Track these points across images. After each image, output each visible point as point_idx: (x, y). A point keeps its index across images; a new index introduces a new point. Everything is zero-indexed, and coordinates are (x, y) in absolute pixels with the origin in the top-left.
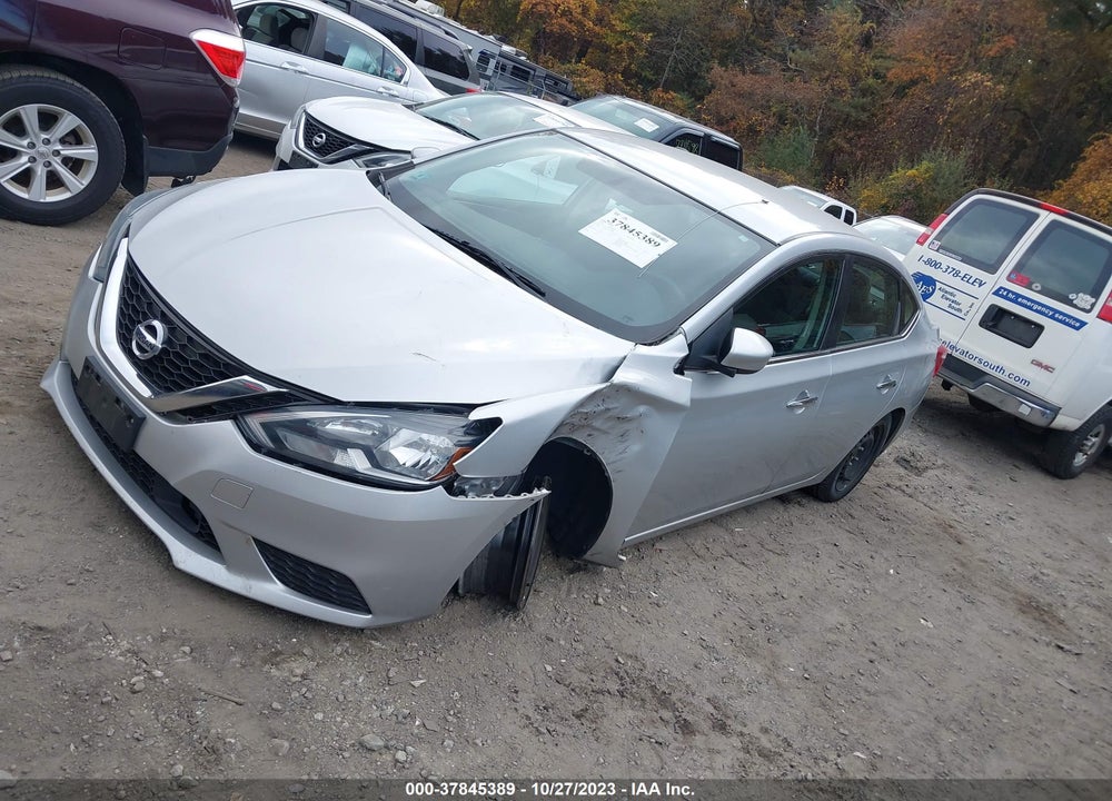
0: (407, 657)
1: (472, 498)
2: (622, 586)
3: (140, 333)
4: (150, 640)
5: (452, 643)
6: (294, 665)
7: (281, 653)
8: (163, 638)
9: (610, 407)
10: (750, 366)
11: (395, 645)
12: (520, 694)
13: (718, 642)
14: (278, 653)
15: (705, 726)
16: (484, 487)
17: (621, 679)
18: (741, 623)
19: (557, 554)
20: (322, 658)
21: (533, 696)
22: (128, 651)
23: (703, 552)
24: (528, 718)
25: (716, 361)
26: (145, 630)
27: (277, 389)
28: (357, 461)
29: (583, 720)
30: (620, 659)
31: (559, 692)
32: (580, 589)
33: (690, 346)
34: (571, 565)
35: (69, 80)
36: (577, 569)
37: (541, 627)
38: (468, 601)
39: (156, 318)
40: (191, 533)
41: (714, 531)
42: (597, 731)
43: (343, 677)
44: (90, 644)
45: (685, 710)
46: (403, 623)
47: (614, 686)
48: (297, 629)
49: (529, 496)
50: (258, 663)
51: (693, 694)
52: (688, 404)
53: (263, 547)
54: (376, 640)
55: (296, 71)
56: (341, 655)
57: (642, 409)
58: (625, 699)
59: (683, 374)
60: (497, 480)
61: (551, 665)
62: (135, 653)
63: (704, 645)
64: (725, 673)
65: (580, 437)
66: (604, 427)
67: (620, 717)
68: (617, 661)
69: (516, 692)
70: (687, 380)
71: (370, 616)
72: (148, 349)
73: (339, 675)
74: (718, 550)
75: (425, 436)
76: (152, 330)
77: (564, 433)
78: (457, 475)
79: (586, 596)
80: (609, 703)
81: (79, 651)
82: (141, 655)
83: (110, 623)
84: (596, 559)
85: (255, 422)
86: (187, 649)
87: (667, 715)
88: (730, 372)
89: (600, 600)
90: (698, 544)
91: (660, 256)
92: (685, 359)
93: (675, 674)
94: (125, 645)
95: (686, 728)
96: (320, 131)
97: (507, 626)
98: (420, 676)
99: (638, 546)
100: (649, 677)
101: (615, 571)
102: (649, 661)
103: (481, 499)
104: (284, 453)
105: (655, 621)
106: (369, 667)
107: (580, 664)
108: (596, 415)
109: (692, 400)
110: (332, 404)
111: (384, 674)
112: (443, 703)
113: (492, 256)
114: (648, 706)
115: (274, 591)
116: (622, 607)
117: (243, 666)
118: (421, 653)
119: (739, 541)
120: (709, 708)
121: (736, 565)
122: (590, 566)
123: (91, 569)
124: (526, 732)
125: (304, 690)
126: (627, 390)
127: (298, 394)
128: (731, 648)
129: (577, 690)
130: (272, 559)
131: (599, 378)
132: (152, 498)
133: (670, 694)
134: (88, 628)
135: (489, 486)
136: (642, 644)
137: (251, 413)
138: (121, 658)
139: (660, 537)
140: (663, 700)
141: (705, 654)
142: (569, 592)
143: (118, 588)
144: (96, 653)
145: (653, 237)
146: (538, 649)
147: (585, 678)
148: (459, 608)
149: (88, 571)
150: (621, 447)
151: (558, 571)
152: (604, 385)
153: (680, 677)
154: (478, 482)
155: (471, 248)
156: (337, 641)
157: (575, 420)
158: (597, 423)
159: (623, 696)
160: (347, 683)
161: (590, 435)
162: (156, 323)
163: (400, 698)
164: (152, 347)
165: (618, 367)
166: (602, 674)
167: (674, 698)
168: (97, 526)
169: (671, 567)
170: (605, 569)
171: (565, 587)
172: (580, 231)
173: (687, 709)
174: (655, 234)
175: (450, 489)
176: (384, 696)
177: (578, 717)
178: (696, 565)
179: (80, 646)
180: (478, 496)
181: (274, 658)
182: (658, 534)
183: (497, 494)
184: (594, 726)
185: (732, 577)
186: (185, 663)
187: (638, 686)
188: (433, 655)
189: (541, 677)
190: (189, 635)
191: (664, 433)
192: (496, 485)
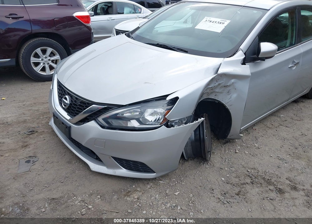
0: (172, 185)
1: (176, 127)
2: (244, 145)
3: (63, 101)
4: (87, 196)
5: (186, 177)
6: (135, 195)
7: (130, 192)
8: (91, 194)
9: (220, 83)
10: (269, 55)
11: (167, 181)
12: (214, 190)
13: (284, 156)
14: (129, 192)
15: (288, 189)
16: (180, 122)
17: (251, 177)
18: (292, 148)
19: (218, 139)
20: (144, 191)
21: (219, 190)
22: (81, 201)
23: (271, 126)
24: (219, 199)
25: (257, 57)
26: (85, 193)
27: (104, 107)
28: (134, 124)
29: (240, 196)
30: (249, 170)
31: (228, 187)
32: (229, 149)
33: (245, 54)
34: (224, 141)
35: (46, 39)
36: (227, 142)
37: (218, 165)
38: (190, 161)
39: (66, 95)
40: (95, 159)
41: (273, 118)
42: (246, 199)
43: (151, 196)
44: (69, 201)
45: (278, 184)
46: (169, 173)
47: (248, 180)
48: (135, 182)
49: (197, 122)
50: (123, 197)
51: (280, 178)
52: (250, 75)
53: (116, 159)
54: (161, 180)
55: (112, 20)
56: (150, 188)
57: (233, 81)
58: (254, 185)
59: (245, 65)
60: (184, 119)
61: (224, 178)
62: (83, 201)
63: (279, 158)
64: (290, 167)
65: (212, 97)
66: (220, 91)
67: (254, 192)
68: (248, 171)
69: (213, 190)
70: (247, 66)
71: (155, 174)
72: (66, 105)
73: (150, 196)
74: (276, 124)
75: (155, 110)
76: (66, 99)
77: (205, 97)
78: (169, 121)
79: (232, 151)
80: (248, 187)
81: (66, 204)
82: (86, 201)
83: (75, 193)
84: (232, 137)
85: (100, 119)
86: (99, 197)
87: (272, 187)
88: (263, 59)
89: (237, 151)
90: (268, 124)
91: (225, 27)
92: (244, 59)
93: (271, 172)
94: (80, 199)
95: (281, 191)
96: (120, 32)
97: (205, 167)
98: (177, 191)
99: (247, 129)
100: (261, 175)
101: (240, 140)
102: (260, 169)
103: (180, 127)
104: (111, 127)
105: (259, 154)
106: (159, 191)
107: (234, 175)
108: (216, 87)
109: (251, 73)
110: (121, 107)
111: (165, 192)
112: (187, 199)
113: (167, 45)
114: (264, 186)
115: (123, 172)
116: (246, 152)
117: (118, 199)
118: (176, 182)
119: (283, 119)
120: (288, 182)
121: (284, 128)
122: (231, 140)
123: (68, 176)
124: (219, 204)
125: (138, 203)
126: (225, 75)
127: (110, 106)
128: (290, 158)
129: (235, 185)
130: (119, 162)
131: (213, 73)
132: (82, 150)
133: (271, 179)
134: (67, 196)
135: (182, 122)
136: (256, 163)
137: (98, 116)
138: (79, 204)
139: (254, 125)
140: (269, 182)
141: (281, 162)
142: (225, 151)
143: (76, 181)
144: (71, 203)
145: (221, 22)
146: (218, 173)
147: (237, 180)
148: (188, 164)
149: (67, 177)
150: (229, 96)
151: (220, 144)
152: (215, 75)
153: (273, 172)
154: (177, 121)
155: (160, 45)
156: (148, 184)
157: (208, 91)
158: (217, 90)
159: (253, 184)
160: (153, 198)
161: (216, 95)
162: (67, 97)
163: (171, 200)
164: (67, 104)
165: (219, 68)
166: (243, 177)
167: (273, 180)
168: (69, 162)
169: (260, 134)
170: (236, 140)
171: (223, 149)
172: (195, 28)
173: (279, 184)
174: (221, 20)
175: (168, 126)
176: (166, 201)
177: (238, 195)
178: (270, 131)
179: (66, 202)
180: (178, 126)
181: (128, 194)
182: (253, 124)
183: (186, 123)
184: (244, 197)
185: (284, 132)
186: (99, 202)
187: (258, 179)
188: (180, 182)
189: (221, 183)
190: (99, 192)
191: (244, 87)
192: (185, 121)
